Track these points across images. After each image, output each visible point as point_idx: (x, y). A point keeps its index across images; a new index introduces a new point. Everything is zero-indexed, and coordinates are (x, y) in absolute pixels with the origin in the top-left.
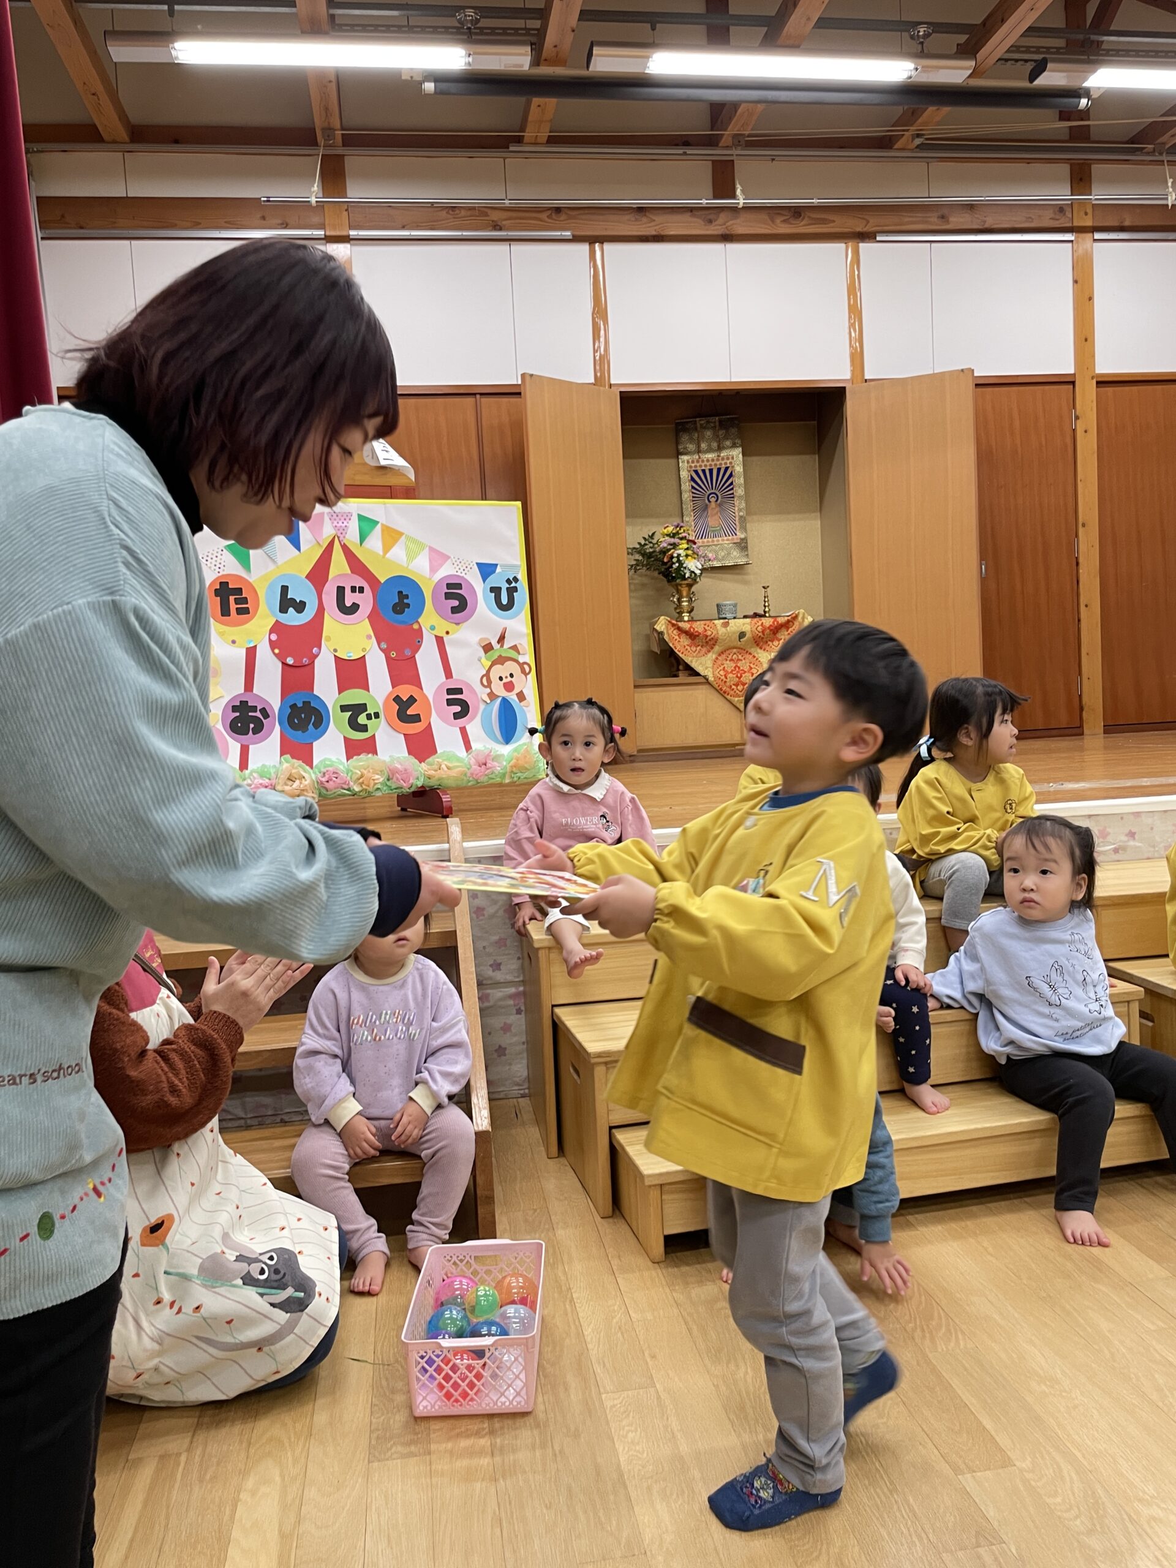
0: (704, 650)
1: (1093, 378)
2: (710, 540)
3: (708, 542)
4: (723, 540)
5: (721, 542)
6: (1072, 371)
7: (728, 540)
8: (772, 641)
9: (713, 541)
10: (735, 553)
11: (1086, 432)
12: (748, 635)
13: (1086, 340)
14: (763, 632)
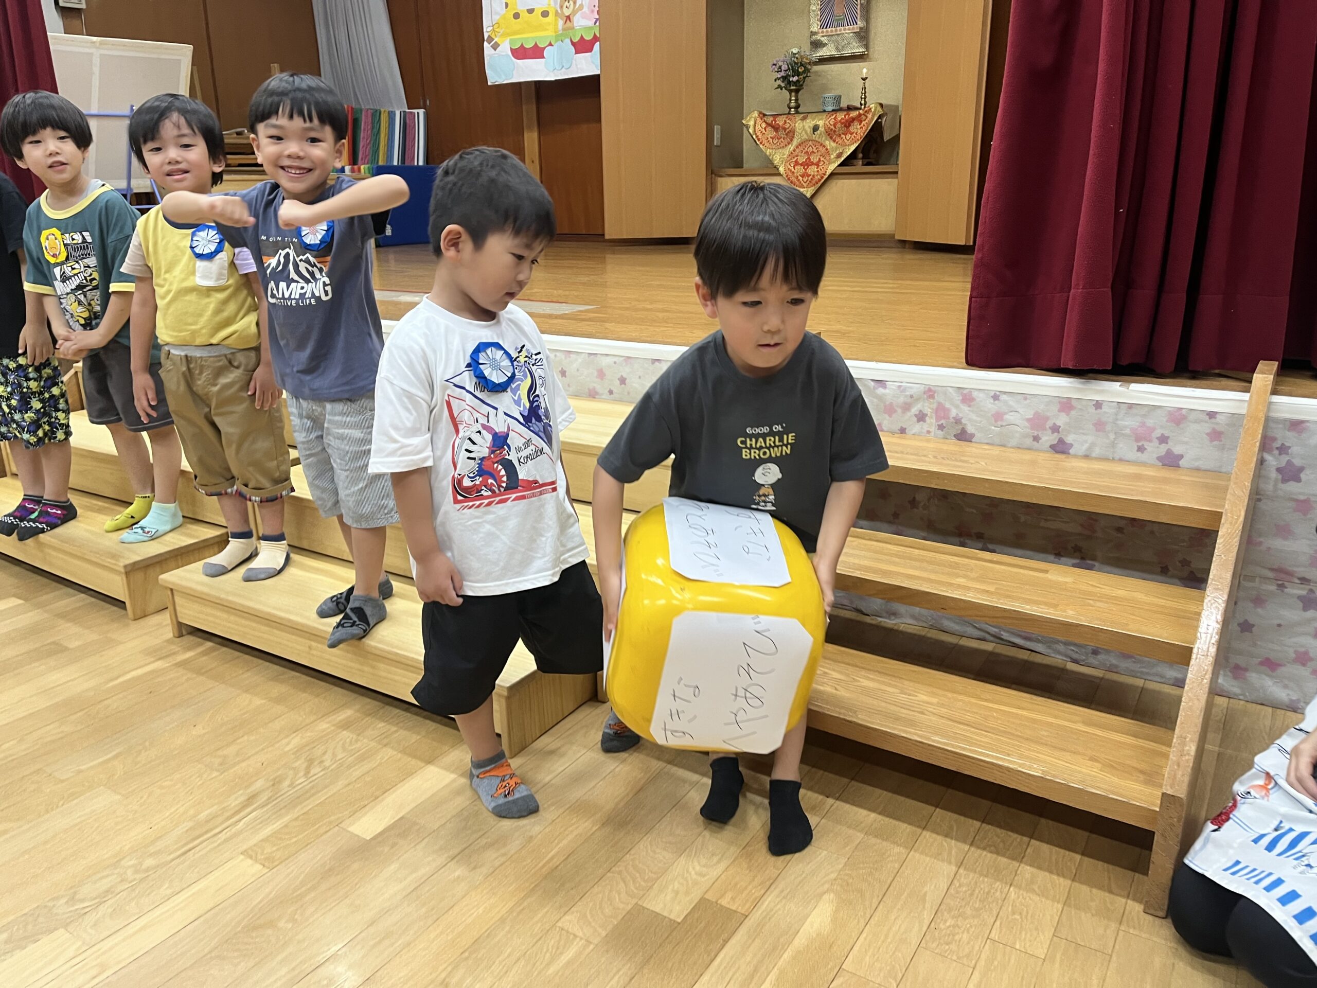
0: (786, 142)
2: (834, 29)
3: (832, 31)
4: (845, 30)
5: (843, 32)
7: (849, 29)
8: (845, 135)
9: (836, 31)
10: (854, 44)
12: (821, 129)
14: (835, 125)
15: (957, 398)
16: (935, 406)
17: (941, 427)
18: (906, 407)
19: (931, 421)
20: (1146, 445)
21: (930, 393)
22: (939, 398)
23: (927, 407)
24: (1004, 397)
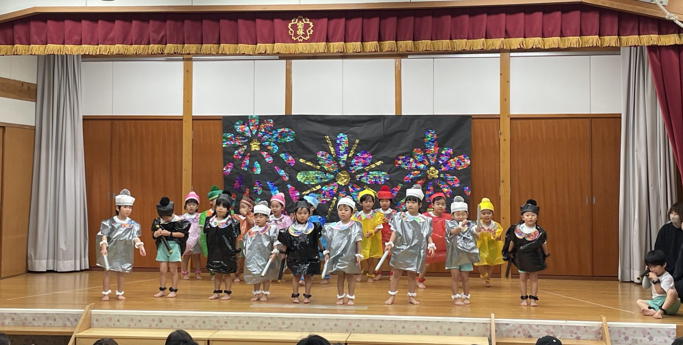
1: (508, 116)
6: (499, 113)
11: (505, 140)
13: (506, 100)
15: (528, 326)
16: (522, 329)
17: (524, 335)
18: (515, 330)
19: (522, 333)
20: (573, 335)
21: (521, 326)
22: (524, 327)
23: (520, 330)
24: (539, 326)
